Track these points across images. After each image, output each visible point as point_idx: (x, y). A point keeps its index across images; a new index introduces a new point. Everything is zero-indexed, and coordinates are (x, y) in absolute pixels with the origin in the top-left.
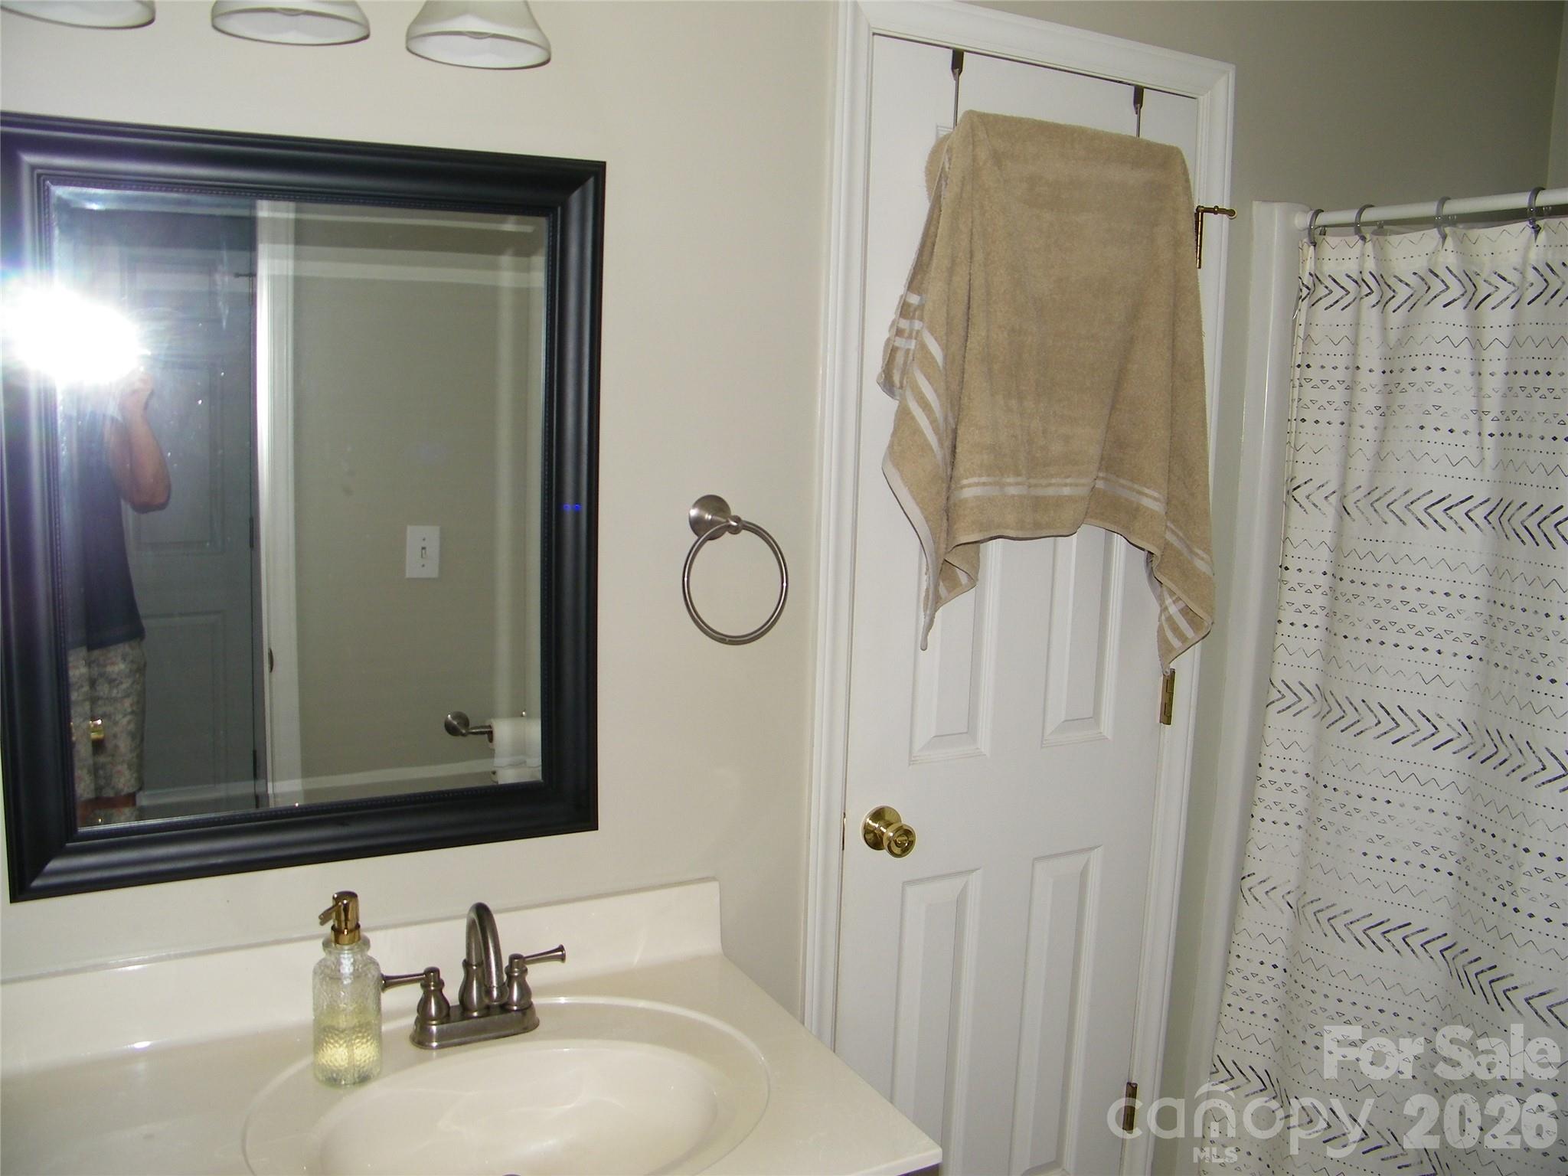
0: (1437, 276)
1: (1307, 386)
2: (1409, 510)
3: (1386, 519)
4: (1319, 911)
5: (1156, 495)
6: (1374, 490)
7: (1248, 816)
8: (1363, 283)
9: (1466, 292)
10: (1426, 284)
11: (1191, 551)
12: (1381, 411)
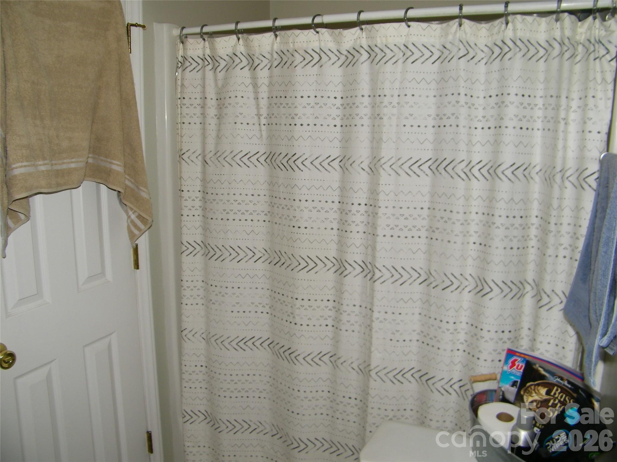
0: (237, 56)
1: (184, 107)
2: (233, 160)
3: (224, 165)
4: (217, 340)
5: (119, 163)
6: (217, 152)
7: (179, 303)
8: (206, 60)
9: (249, 63)
10: (233, 59)
11: (139, 189)
12: (217, 117)
